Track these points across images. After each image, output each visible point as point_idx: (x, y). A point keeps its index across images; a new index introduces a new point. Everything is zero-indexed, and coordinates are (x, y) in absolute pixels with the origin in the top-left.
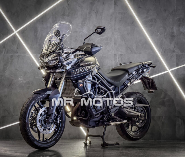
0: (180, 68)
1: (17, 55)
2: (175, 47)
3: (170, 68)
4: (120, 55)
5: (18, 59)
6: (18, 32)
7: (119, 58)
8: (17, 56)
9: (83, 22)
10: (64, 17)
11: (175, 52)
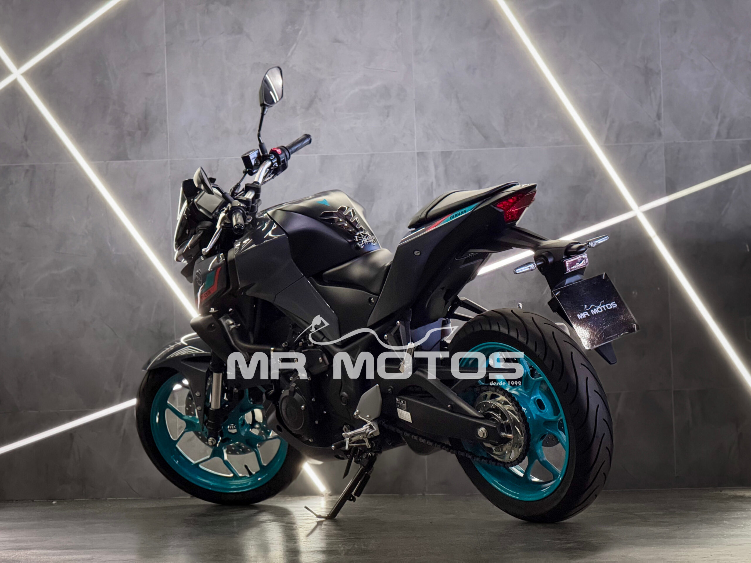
0: (683, 198)
1: (26, 164)
2: (659, 117)
3: (642, 200)
4: (442, 152)
5: (31, 182)
6: (26, 74)
7: (436, 167)
8: (27, 171)
9: (290, 27)
10: (212, 7)
11: (660, 134)
